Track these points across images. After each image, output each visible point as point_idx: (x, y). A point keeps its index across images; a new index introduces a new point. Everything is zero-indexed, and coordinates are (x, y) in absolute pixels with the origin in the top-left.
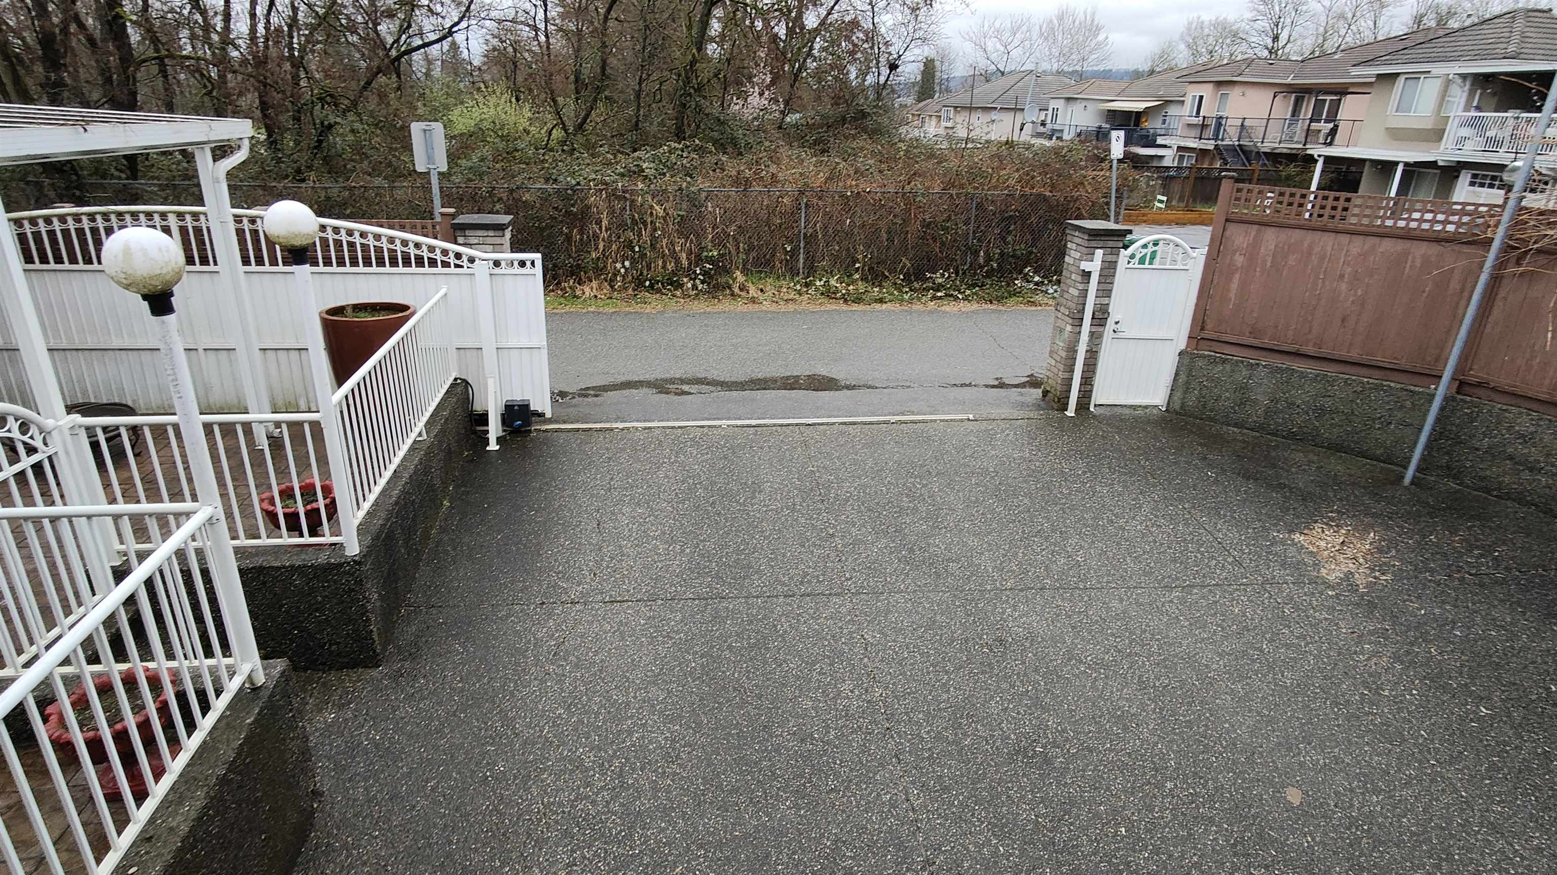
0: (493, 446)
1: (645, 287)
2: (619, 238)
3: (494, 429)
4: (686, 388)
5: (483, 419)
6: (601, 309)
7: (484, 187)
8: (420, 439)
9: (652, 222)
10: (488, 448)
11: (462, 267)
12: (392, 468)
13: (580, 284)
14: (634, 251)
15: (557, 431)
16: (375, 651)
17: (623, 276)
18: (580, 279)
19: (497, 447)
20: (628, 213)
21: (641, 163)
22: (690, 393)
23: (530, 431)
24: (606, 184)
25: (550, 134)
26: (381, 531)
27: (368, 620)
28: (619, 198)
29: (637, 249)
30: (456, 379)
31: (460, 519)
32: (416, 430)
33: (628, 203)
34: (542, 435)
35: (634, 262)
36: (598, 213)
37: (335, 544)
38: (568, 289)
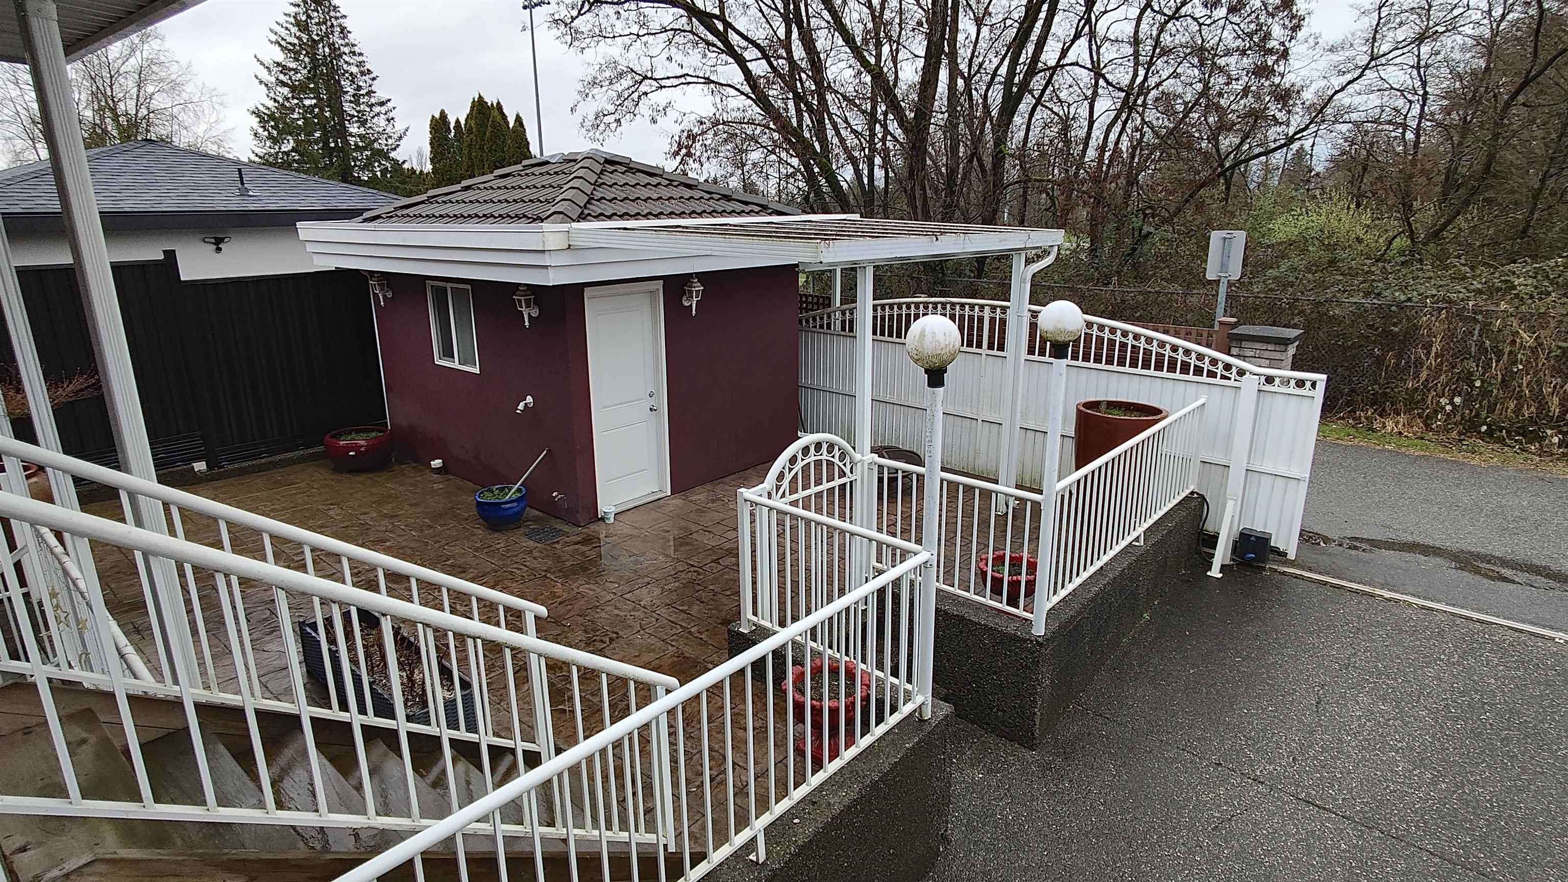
0: (1215, 572)
1: (1479, 432)
2: (1453, 367)
3: (1221, 554)
4: (1507, 572)
5: (1212, 540)
6: (1403, 450)
7: (1286, 297)
8: (1137, 544)
9: (1511, 353)
10: (1209, 573)
11: (1229, 379)
12: (1098, 565)
13: (1381, 416)
14: (1472, 386)
15: (1297, 577)
16: (1033, 734)
17: (1448, 415)
18: (1384, 409)
19: (1220, 575)
20: (1475, 338)
21: (1512, 278)
22: (1513, 582)
23: (1264, 569)
24: (1450, 302)
25: (1390, 243)
26: (1069, 622)
27: (1035, 701)
28: (1464, 319)
29: (1478, 384)
30: (1192, 493)
31: (1155, 638)
32: (1134, 535)
33: (1478, 327)
34: (1276, 576)
35: (1469, 399)
36: (1429, 336)
37: (1026, 620)
38: (1363, 419)
